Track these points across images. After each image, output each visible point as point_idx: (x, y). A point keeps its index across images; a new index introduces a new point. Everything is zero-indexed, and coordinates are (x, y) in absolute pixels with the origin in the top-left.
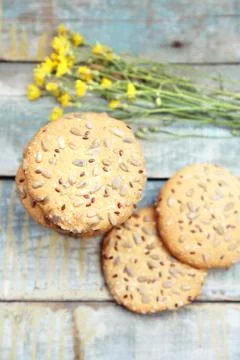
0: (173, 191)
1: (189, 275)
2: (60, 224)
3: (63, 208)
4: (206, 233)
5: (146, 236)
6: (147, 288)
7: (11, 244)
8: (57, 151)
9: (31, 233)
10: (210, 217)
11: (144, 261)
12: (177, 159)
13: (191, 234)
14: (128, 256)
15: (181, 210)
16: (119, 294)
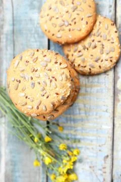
0: (53, 35)
1: (99, 25)
2: (67, 96)
3: (57, 94)
4: (76, 16)
5: (78, 50)
6: (107, 49)
7: (83, 125)
8: (26, 97)
9: (77, 114)
10: (67, 14)
11: (92, 51)
12: (38, 34)
13: (77, 24)
14: (89, 60)
15: (63, 30)
16: (110, 65)
